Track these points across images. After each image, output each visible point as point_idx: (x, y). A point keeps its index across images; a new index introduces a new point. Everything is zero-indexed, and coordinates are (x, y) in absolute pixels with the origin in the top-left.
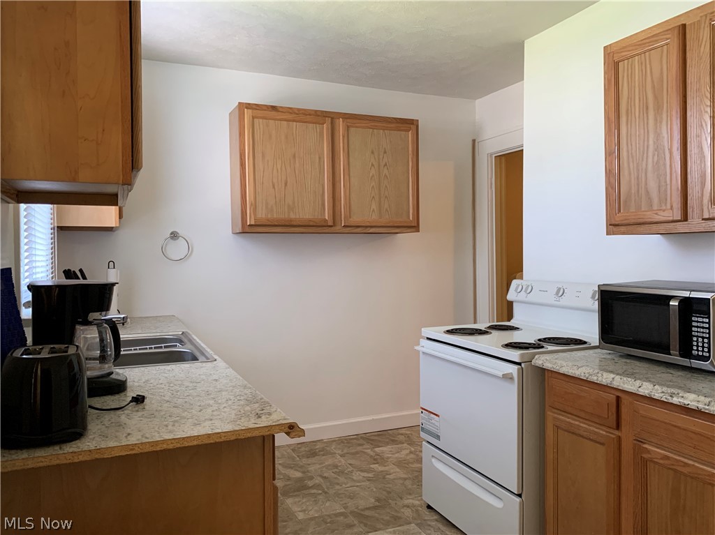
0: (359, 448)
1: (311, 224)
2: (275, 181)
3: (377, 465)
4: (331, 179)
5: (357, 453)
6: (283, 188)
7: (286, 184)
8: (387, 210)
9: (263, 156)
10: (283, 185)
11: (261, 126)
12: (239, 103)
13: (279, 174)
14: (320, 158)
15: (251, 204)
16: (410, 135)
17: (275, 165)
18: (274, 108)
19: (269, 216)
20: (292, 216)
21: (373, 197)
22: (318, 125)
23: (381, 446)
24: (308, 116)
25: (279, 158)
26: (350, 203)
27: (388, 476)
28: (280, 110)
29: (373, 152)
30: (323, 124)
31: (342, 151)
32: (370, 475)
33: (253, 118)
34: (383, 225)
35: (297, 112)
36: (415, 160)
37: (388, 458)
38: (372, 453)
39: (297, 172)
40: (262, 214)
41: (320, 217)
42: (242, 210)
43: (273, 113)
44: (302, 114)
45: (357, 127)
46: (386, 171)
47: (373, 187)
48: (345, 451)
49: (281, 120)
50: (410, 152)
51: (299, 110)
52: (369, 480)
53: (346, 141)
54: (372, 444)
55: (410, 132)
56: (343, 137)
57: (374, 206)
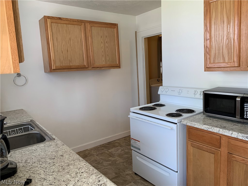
0: (103, 151)
1: (79, 67)
2: (63, 50)
3: (111, 158)
4: (86, 48)
5: (102, 153)
6: (66, 53)
7: (67, 51)
8: (108, 60)
9: (57, 39)
10: (66, 51)
11: (55, 27)
12: (44, 16)
13: (64, 47)
14: (81, 40)
15: (53, 61)
16: (115, 30)
17: (62, 43)
18: (60, 18)
19: (61, 65)
20: (71, 64)
21: (103, 55)
22: (79, 26)
23: (111, 149)
24: (75, 22)
25: (64, 40)
26: (94, 58)
27: (116, 162)
28: (63, 19)
29: (101, 37)
30: (81, 25)
31: (89, 37)
32: (110, 162)
33: (51, 23)
34: (107, 66)
35: (70, 20)
36: (117, 40)
37: (115, 154)
38: (108, 153)
39: (72, 46)
40: (58, 64)
41: (82, 64)
42: (49, 63)
43: (60, 21)
44: (72, 21)
45: (94, 27)
46: (107, 44)
47: (102, 51)
48: (98, 153)
49: (63, 24)
50: (116, 37)
51: (71, 19)
52: (110, 165)
53: (91, 32)
54: (107, 149)
55: (115, 29)
56: (90, 31)
57: (103, 59)
